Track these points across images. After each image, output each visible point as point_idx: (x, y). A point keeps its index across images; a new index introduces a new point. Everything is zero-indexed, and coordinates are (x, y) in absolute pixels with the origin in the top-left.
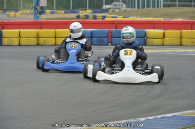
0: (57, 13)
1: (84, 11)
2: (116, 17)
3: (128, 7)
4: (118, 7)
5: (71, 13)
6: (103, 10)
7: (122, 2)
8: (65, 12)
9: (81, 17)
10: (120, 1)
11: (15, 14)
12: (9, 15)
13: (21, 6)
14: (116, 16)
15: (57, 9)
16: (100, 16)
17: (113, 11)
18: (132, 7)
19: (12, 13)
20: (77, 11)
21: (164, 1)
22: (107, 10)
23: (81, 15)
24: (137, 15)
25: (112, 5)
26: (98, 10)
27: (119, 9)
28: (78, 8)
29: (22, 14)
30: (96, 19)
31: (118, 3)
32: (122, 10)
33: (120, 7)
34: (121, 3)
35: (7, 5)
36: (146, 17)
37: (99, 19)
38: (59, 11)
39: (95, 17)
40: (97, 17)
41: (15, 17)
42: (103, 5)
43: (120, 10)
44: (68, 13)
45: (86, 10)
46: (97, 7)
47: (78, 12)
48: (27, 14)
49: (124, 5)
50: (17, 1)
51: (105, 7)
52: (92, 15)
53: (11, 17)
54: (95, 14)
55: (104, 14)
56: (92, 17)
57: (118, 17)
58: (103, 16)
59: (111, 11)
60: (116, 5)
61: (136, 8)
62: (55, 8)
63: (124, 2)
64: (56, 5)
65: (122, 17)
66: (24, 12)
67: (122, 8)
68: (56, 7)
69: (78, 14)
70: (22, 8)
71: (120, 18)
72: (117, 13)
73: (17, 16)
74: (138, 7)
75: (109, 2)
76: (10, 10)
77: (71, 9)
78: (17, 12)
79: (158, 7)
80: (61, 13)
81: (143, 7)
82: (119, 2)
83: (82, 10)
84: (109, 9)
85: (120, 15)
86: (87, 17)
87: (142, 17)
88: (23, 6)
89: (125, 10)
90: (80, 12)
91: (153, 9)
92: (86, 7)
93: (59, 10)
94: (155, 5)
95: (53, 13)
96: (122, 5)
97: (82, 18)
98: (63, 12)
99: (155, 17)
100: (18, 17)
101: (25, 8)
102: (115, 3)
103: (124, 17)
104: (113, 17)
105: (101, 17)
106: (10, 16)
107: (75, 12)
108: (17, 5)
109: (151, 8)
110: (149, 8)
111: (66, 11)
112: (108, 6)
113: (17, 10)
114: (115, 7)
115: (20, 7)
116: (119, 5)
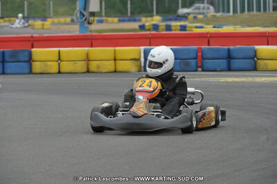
0: (107, 21)
1: (149, 19)
2: (202, 27)
3: (217, 11)
4: (201, 11)
5: (129, 21)
6: (179, 16)
7: (208, 3)
8: (120, 21)
9: (147, 28)
10: (206, 2)
11: (43, 25)
12: (34, 25)
13: (52, 11)
14: (202, 25)
15: (108, 15)
16: (176, 26)
17: (195, 18)
18: (223, 11)
19: (38, 23)
20: (137, 18)
21: (274, 2)
22: (185, 17)
23: (147, 24)
24: (235, 24)
25: (193, 8)
26: (171, 16)
27: (203, 14)
28: (139, 13)
29: (53, 23)
30: (170, 30)
31: (202, 5)
32: (209, 15)
33: (205, 11)
34: (206, 5)
35: (28, 9)
36: (249, 26)
37: (175, 30)
38: (110, 19)
39: (168, 28)
40: (172, 28)
41: (43, 28)
42: (178, 8)
43: (206, 16)
44: (124, 21)
45: (152, 16)
46: (168, 11)
47: (140, 21)
48: (59, 23)
49: (211, 7)
50: (44, 4)
51: (182, 11)
52: (164, 24)
53: (37, 29)
54: (169, 23)
55: (182, 23)
56: (164, 27)
57: (205, 26)
58: (181, 26)
59: (191, 17)
60: (199, 8)
61: (231, 13)
62: (103, 14)
63: (212, 4)
64: (105, 9)
65: (212, 26)
66: (56, 20)
67: (208, 13)
68: (106, 13)
69: (141, 24)
70: (52, 14)
71: (209, 29)
72: (201, 21)
73: (45, 27)
74: (235, 11)
75: (188, 4)
76: (34, 18)
77: (129, 14)
78: (45, 21)
79: (265, 10)
80: (113, 23)
81: (243, 11)
82: (203, 3)
83: (146, 17)
84: (188, 14)
85: (208, 24)
86: (156, 27)
87: (243, 27)
88: (54, 12)
89: (213, 16)
90: (144, 19)
91: (259, 13)
92: (153, 12)
93: (110, 17)
94: (260, 7)
95: (101, 22)
96: (208, 8)
97: (149, 30)
98: (116, 20)
99: (264, 27)
100: (48, 29)
101: (56, 14)
102: (197, 5)
103: (214, 27)
104: (196, 27)
105: (179, 28)
106: (36, 27)
107: (135, 20)
108: (44, 10)
109: (255, 12)
110: (251, 13)
111: (122, 18)
112: (185, 11)
113: (44, 18)
114: (197, 11)
115: (50, 14)
116: (204, 9)
